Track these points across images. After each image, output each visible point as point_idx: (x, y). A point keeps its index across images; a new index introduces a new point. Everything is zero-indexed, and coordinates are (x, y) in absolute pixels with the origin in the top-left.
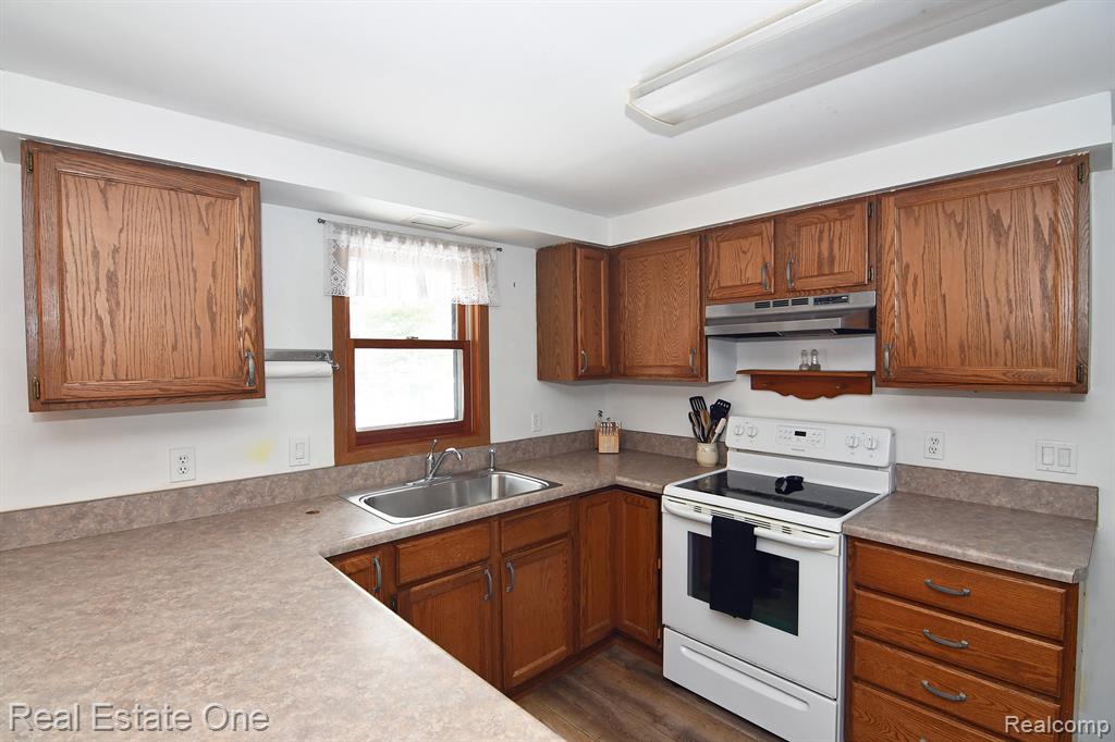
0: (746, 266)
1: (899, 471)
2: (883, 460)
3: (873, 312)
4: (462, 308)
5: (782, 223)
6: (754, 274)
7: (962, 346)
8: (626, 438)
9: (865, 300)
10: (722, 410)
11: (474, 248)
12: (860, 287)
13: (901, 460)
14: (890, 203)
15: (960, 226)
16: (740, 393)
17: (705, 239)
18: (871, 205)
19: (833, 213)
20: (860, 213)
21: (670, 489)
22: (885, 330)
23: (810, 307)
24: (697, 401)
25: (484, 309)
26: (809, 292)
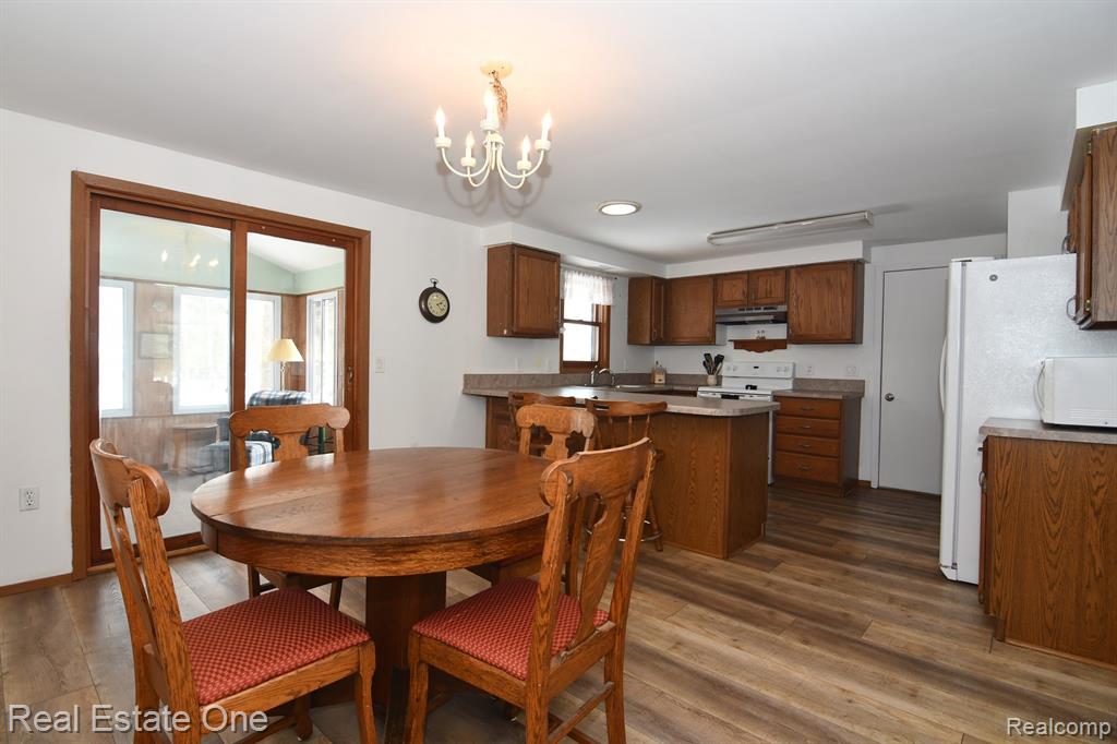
0: (735, 292)
1: (797, 381)
2: (789, 375)
3: (786, 313)
4: (597, 306)
5: (750, 276)
6: (738, 296)
7: (817, 328)
8: (668, 376)
9: (782, 308)
10: (720, 359)
11: (607, 278)
12: (781, 303)
13: (797, 376)
14: (793, 271)
15: (817, 283)
16: (728, 350)
17: (716, 278)
18: (787, 270)
19: (772, 273)
20: (782, 273)
21: (700, 389)
22: (790, 321)
23: (762, 311)
24: (707, 356)
25: (609, 307)
26: (762, 305)
